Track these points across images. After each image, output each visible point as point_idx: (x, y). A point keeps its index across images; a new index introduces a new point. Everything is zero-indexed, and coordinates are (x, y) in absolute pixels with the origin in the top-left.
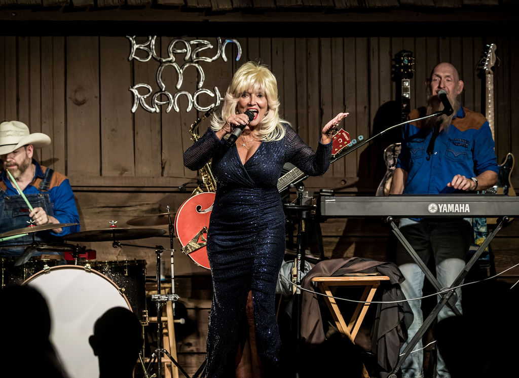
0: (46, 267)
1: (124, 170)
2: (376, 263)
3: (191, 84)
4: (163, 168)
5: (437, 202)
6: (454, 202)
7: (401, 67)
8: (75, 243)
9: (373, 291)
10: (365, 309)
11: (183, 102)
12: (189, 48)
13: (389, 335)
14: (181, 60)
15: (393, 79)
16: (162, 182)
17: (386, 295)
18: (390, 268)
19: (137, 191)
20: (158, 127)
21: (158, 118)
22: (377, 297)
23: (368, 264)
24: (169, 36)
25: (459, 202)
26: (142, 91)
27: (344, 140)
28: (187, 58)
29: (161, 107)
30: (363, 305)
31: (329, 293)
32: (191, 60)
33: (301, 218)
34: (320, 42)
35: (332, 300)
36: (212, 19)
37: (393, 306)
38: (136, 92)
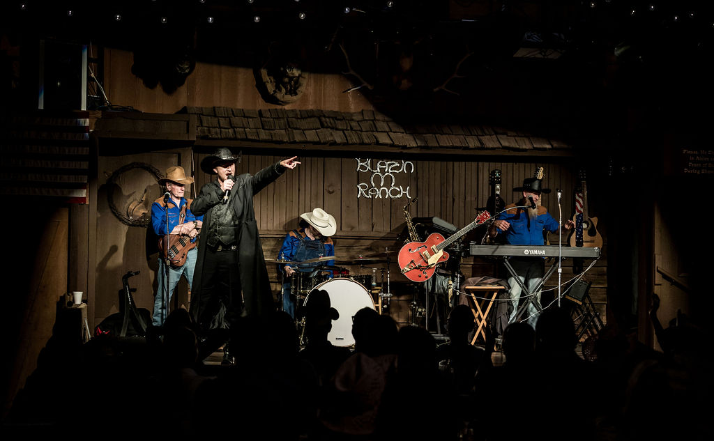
0: (330, 278)
1: (353, 228)
2: (497, 280)
3: (388, 184)
4: (373, 227)
5: (528, 249)
6: (538, 249)
7: (495, 178)
8: (340, 266)
9: (495, 294)
10: (491, 303)
11: (384, 193)
12: (387, 165)
13: (502, 317)
14: (383, 171)
15: (490, 184)
16: (372, 234)
17: (501, 296)
18: (503, 282)
19: (359, 238)
20: (370, 206)
21: (371, 201)
22: (497, 297)
23: (492, 280)
24: (376, 158)
25: (540, 249)
26: (363, 187)
27: (487, 216)
28: (386, 170)
29: (372, 195)
30: (490, 301)
31: (473, 295)
32: (388, 172)
33: (461, 256)
34: (453, 164)
35: (474, 298)
36: (405, 151)
37: (505, 302)
38: (360, 188)
